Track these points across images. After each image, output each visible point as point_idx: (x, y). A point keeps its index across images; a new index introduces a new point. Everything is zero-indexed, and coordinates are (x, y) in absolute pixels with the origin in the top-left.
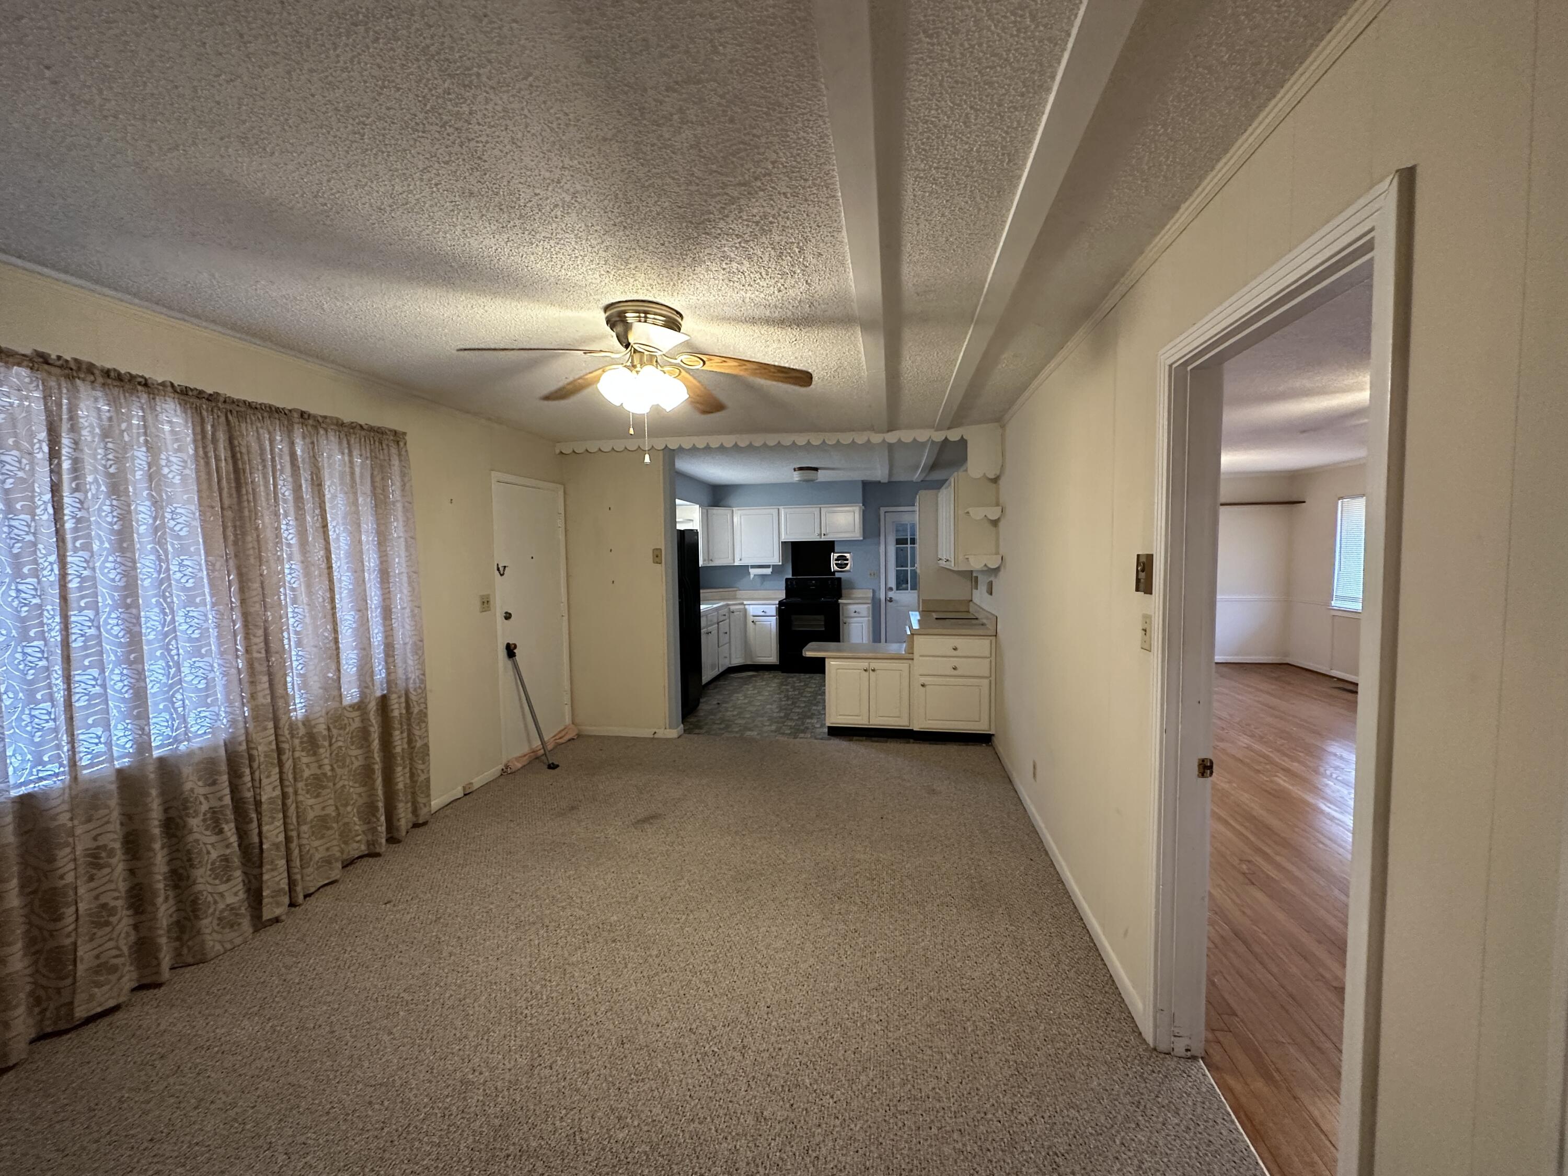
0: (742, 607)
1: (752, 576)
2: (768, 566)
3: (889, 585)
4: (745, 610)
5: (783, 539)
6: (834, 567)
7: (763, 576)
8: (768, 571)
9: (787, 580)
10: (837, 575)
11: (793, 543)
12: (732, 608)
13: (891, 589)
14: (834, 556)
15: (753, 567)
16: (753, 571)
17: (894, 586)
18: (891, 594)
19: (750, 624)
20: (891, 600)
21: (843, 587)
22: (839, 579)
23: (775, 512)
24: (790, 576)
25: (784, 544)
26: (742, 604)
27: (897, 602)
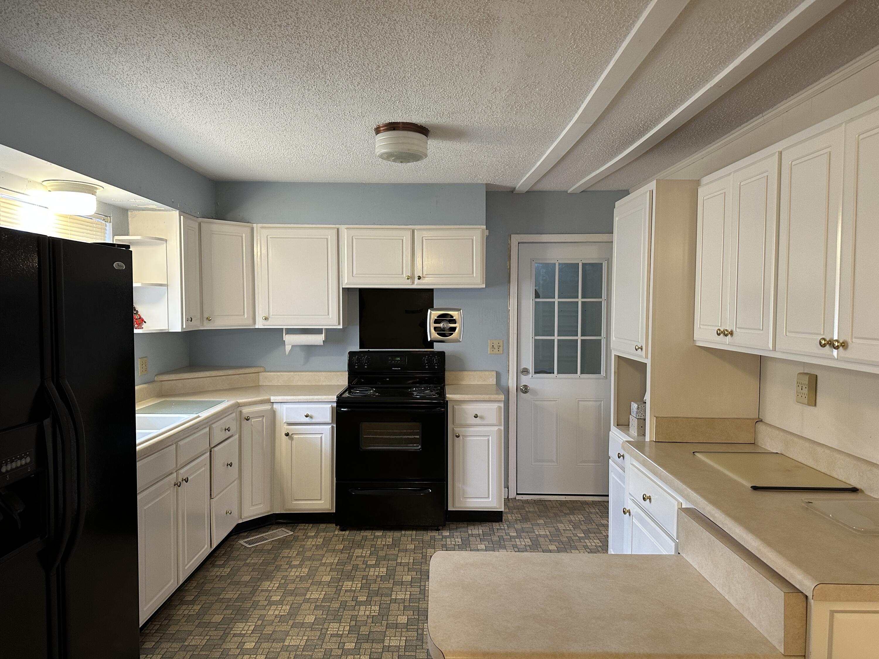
0: (267, 407)
1: (288, 348)
2: (317, 331)
3: (523, 366)
4: (273, 413)
5: (346, 283)
6: (432, 334)
7: (309, 349)
8: (318, 339)
9: (351, 354)
10: (438, 347)
11: (362, 291)
12: (246, 411)
13: (525, 371)
14: (432, 315)
15: (290, 331)
16: (290, 340)
17: (531, 367)
18: (525, 380)
19: (282, 441)
20: (525, 390)
21: (447, 367)
22: (442, 354)
23: (331, 235)
24: (356, 348)
25: (347, 291)
26: (268, 401)
27: (535, 393)
